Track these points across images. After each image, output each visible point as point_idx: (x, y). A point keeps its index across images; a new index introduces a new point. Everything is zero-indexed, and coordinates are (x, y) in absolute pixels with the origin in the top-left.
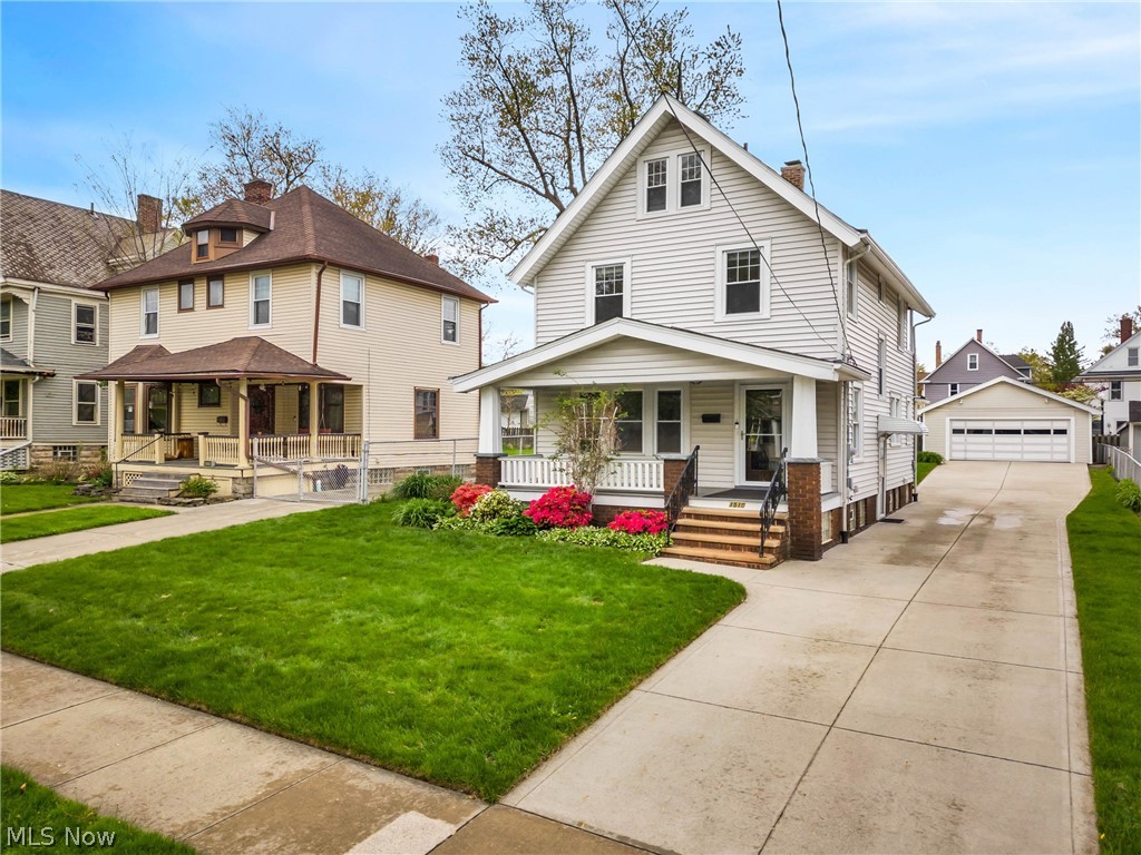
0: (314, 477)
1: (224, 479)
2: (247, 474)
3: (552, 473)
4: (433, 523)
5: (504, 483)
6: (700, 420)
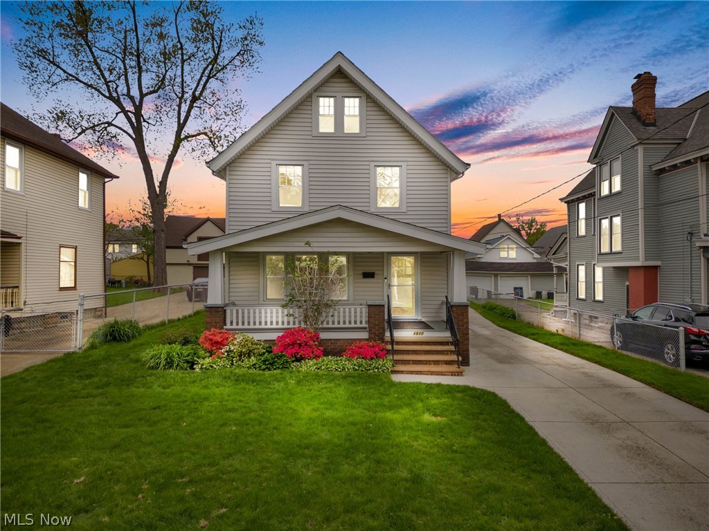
3: (286, 317)
4: (192, 365)
5: (228, 326)
6: (361, 276)
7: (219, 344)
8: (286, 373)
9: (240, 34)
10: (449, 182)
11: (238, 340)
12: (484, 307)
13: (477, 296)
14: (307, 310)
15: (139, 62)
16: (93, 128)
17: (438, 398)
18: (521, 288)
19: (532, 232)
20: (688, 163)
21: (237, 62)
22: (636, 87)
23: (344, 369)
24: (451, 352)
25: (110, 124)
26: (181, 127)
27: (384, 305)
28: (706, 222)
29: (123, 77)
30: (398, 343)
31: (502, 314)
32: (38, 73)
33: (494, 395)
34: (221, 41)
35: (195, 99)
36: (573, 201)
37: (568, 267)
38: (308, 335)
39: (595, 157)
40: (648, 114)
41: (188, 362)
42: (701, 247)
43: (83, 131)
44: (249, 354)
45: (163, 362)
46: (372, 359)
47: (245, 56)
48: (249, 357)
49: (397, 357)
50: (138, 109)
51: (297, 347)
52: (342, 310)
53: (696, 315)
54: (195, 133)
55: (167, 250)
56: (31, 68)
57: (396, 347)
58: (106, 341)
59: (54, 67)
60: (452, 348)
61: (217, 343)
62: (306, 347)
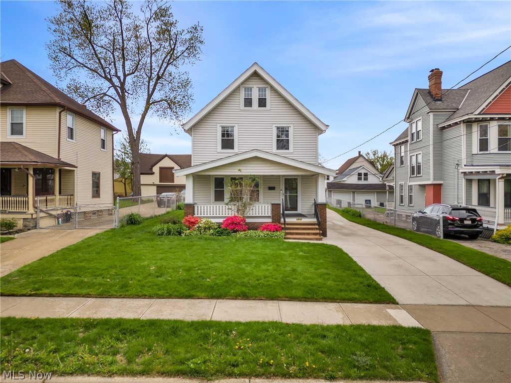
0: (57, 217)
1: (19, 219)
2: (34, 216)
3: (227, 210)
4: (180, 233)
5: (196, 215)
6: (268, 189)
7: (193, 223)
8: (229, 237)
9: (188, 36)
10: (317, 135)
11: (203, 221)
12: (343, 211)
13: (341, 206)
14: (238, 206)
15: (123, 54)
16: (94, 97)
17: (307, 247)
18: (370, 201)
19: (384, 163)
20: (456, 124)
21: (185, 54)
22: (430, 78)
23: (259, 236)
24: (317, 229)
25: (105, 94)
26: (150, 96)
27: (280, 204)
28: (465, 157)
29: (113, 64)
30: (288, 224)
31: (354, 215)
32: (60, 62)
33: (336, 247)
34: (176, 41)
35: (159, 78)
36: (397, 144)
37: (394, 186)
38: (240, 219)
39: (408, 118)
40: (437, 94)
41: (178, 232)
42: (462, 173)
43: (89, 99)
44: (209, 228)
45: (166, 232)
46: (274, 231)
47: (191, 50)
48: (210, 230)
49: (287, 231)
50: (123, 84)
51: (234, 225)
52: (257, 207)
53: (452, 210)
54: (159, 100)
55: (141, 176)
56: (56, 59)
57: (287, 226)
58: (128, 224)
59: (69, 58)
60: (317, 227)
61: (192, 223)
62: (239, 225)
